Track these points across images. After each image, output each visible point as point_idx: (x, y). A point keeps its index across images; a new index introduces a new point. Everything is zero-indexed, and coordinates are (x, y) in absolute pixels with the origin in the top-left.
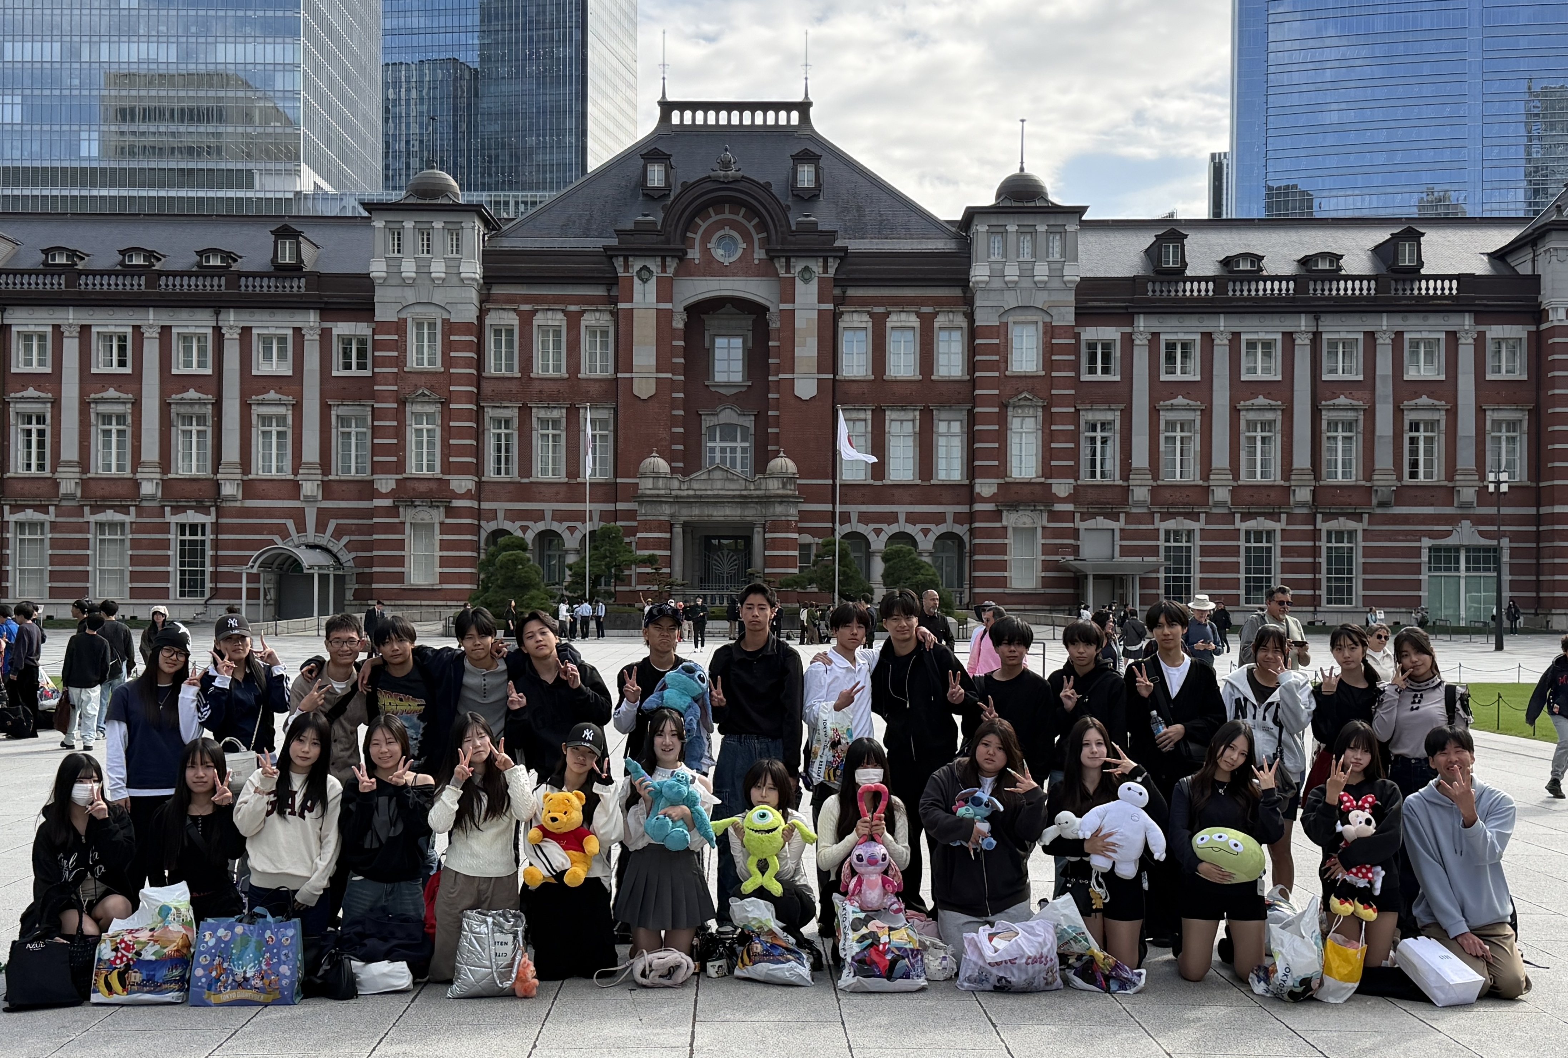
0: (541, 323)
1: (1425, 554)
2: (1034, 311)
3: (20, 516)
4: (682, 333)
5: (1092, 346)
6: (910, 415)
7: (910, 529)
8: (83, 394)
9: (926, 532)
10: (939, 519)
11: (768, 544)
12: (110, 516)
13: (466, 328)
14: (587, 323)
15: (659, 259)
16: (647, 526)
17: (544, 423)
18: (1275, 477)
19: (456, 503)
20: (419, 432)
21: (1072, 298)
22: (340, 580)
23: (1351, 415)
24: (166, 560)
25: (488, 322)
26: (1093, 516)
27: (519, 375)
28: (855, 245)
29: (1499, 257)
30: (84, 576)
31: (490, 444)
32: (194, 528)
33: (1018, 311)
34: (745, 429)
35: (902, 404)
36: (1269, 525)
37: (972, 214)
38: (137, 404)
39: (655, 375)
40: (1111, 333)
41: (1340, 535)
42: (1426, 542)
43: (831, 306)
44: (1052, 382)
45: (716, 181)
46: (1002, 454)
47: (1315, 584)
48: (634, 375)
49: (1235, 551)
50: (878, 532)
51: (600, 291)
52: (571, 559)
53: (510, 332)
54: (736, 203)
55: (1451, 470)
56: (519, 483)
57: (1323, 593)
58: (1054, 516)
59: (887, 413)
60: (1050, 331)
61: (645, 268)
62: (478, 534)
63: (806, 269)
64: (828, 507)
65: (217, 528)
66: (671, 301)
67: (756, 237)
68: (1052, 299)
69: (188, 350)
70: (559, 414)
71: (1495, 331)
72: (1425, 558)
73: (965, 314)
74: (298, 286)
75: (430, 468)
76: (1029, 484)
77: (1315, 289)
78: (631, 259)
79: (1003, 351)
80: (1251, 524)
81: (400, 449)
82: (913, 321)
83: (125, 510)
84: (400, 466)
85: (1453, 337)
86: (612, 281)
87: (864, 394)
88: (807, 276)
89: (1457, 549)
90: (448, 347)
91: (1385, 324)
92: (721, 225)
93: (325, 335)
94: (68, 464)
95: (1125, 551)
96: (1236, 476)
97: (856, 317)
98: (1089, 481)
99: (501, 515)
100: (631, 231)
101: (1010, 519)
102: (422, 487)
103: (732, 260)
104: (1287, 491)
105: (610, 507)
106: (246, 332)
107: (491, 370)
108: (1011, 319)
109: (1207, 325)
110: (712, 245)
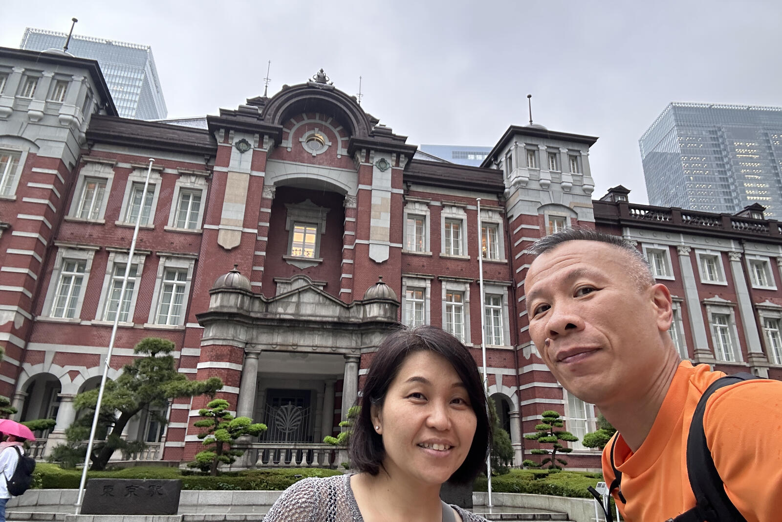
0: (136, 179)
2: (563, 209)
4: (270, 203)
6: (460, 288)
13: (51, 162)
14: (182, 185)
15: (257, 135)
16: (214, 353)
18: (738, 360)
21: (590, 202)
25: (83, 173)
27: (103, 221)
31: (56, 285)
33: (551, 208)
35: (455, 277)
37: (513, 133)
39: (241, 229)
43: (402, 192)
45: (312, 87)
48: (220, 227)
51: (198, 159)
53: (103, 183)
54: (326, 110)
56: (79, 325)
59: (444, 283)
61: (244, 141)
62: (17, 379)
63: (383, 161)
66: (265, 171)
67: (340, 140)
68: (576, 201)
73: (501, 214)
78: (232, 132)
82: (461, 215)
86: (211, 152)
87: (423, 266)
88: (383, 165)
90: (27, 177)
92: (312, 127)
96: (714, 357)
97: (417, 206)
99: (49, 358)
100: (235, 111)
103: (319, 152)
104: (749, 370)
107: (76, 213)
108: (548, 212)
109: (674, 240)
110: (303, 139)
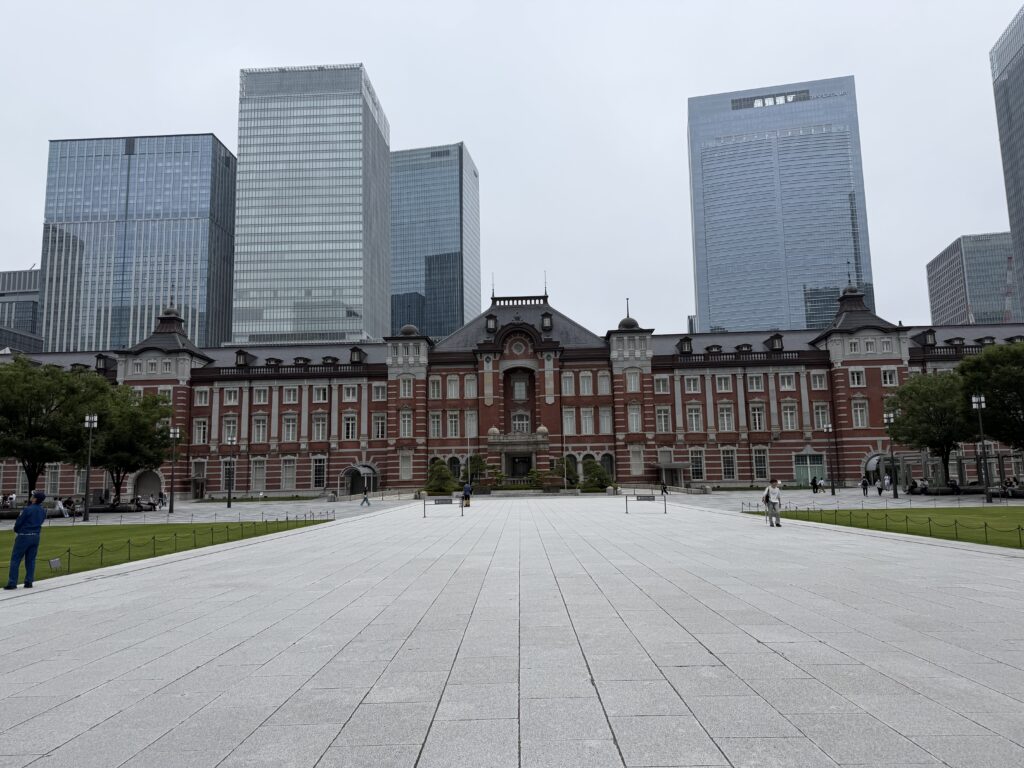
0: (450, 379)
1: (793, 458)
2: (636, 368)
3: (255, 459)
4: (502, 381)
5: (658, 381)
6: (589, 409)
7: (591, 453)
8: (279, 411)
9: (598, 454)
10: (603, 448)
11: (538, 460)
12: (289, 457)
13: (422, 382)
14: (467, 378)
15: (493, 354)
16: (491, 454)
17: (451, 416)
18: (733, 429)
19: (419, 448)
20: (404, 421)
21: (650, 363)
22: (375, 479)
23: (760, 405)
24: (309, 473)
25: (430, 379)
26: (662, 446)
27: (442, 399)
28: (566, 346)
29: (812, 344)
30: (279, 480)
31: (431, 424)
32: (320, 461)
33: (630, 369)
34: (527, 417)
35: (587, 405)
36: (731, 448)
37: (610, 333)
38: (300, 415)
39: (493, 397)
40: (665, 376)
41: (759, 451)
42: (794, 454)
43: (558, 369)
44: (644, 395)
45: (514, 324)
46: (626, 423)
47: (751, 471)
48: (485, 397)
49: (719, 458)
50: (579, 454)
51: (471, 367)
52: (462, 468)
53: (438, 383)
54: (521, 332)
55: (801, 425)
56: (442, 439)
57: (755, 474)
58: (648, 446)
59: (581, 409)
60: (642, 376)
61: (488, 357)
62: (427, 459)
63: (549, 356)
64: (560, 445)
65: (329, 460)
66: (498, 369)
67: (529, 345)
68: (642, 364)
69: (319, 394)
70: (457, 413)
71: (814, 372)
72: (793, 460)
73: (609, 370)
74: (360, 369)
75: (409, 435)
76: (638, 434)
77: (743, 358)
78: (483, 354)
79: (625, 383)
80: (725, 448)
81: (397, 428)
82: (590, 374)
83: (295, 455)
84: (397, 434)
85: (798, 374)
86: (476, 362)
87: (572, 402)
88: (549, 358)
89: (805, 456)
90: (415, 389)
91: (771, 371)
92: (516, 340)
93: (370, 386)
94: (274, 438)
95: (676, 459)
96: (718, 430)
97: (568, 373)
98: (661, 433)
99: (435, 452)
100: (482, 344)
101: (630, 448)
102: (406, 442)
103: (520, 353)
104: (738, 435)
105: (476, 447)
106: (340, 386)
107: (431, 397)
108: (627, 372)
109: (702, 372)
110: (513, 348)
